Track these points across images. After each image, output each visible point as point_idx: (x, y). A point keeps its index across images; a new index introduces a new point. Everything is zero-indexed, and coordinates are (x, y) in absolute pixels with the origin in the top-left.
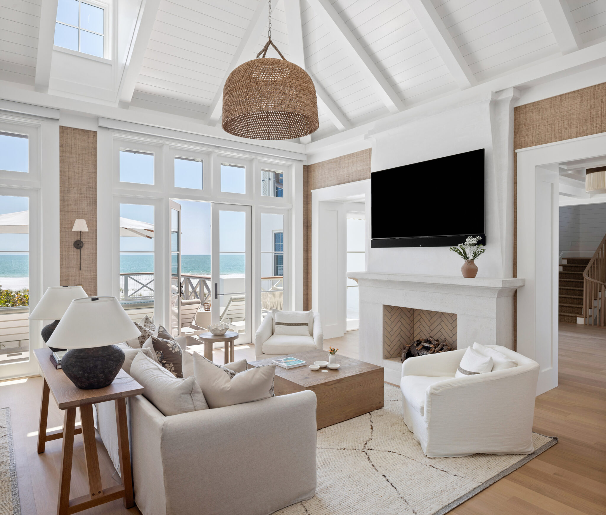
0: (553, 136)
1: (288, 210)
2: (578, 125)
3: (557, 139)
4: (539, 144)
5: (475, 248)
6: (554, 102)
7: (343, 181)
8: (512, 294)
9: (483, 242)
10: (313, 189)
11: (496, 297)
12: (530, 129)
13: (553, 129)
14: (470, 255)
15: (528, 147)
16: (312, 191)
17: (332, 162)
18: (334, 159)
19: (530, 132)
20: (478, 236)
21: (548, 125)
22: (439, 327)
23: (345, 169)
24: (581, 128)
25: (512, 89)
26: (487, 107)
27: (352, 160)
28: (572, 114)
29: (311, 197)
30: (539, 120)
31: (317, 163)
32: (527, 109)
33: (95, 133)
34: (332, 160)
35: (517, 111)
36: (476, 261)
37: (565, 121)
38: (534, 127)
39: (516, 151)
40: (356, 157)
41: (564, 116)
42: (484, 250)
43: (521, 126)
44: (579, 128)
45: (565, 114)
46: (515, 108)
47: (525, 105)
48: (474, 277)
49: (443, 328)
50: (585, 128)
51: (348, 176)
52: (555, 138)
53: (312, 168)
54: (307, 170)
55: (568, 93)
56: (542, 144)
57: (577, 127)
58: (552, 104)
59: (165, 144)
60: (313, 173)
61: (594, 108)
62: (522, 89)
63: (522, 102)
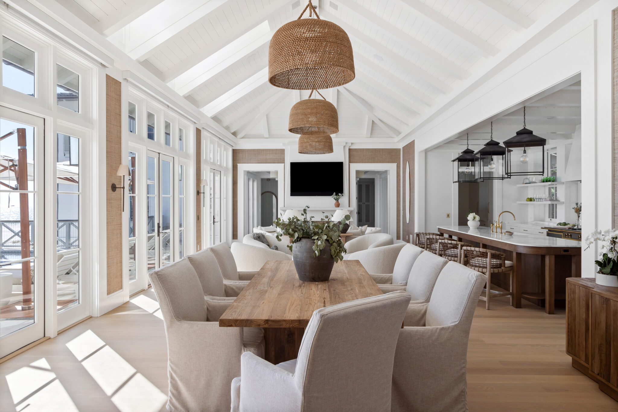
0: (361, 161)
2: (368, 159)
3: (362, 163)
4: (356, 163)
13: (361, 159)
15: (353, 163)
16: (238, 164)
17: (254, 151)
18: (255, 149)
19: (354, 158)
21: (359, 157)
23: (264, 156)
25: (351, 144)
26: (343, 147)
27: (269, 152)
29: (237, 167)
30: (356, 155)
31: (242, 149)
32: (353, 150)
34: (254, 149)
35: (350, 150)
37: (364, 157)
39: (350, 164)
40: (271, 151)
41: (364, 155)
43: (351, 155)
48: (339, 207)
51: (266, 160)
53: (238, 151)
54: (235, 152)
58: (361, 151)
60: (239, 154)
63: (351, 148)
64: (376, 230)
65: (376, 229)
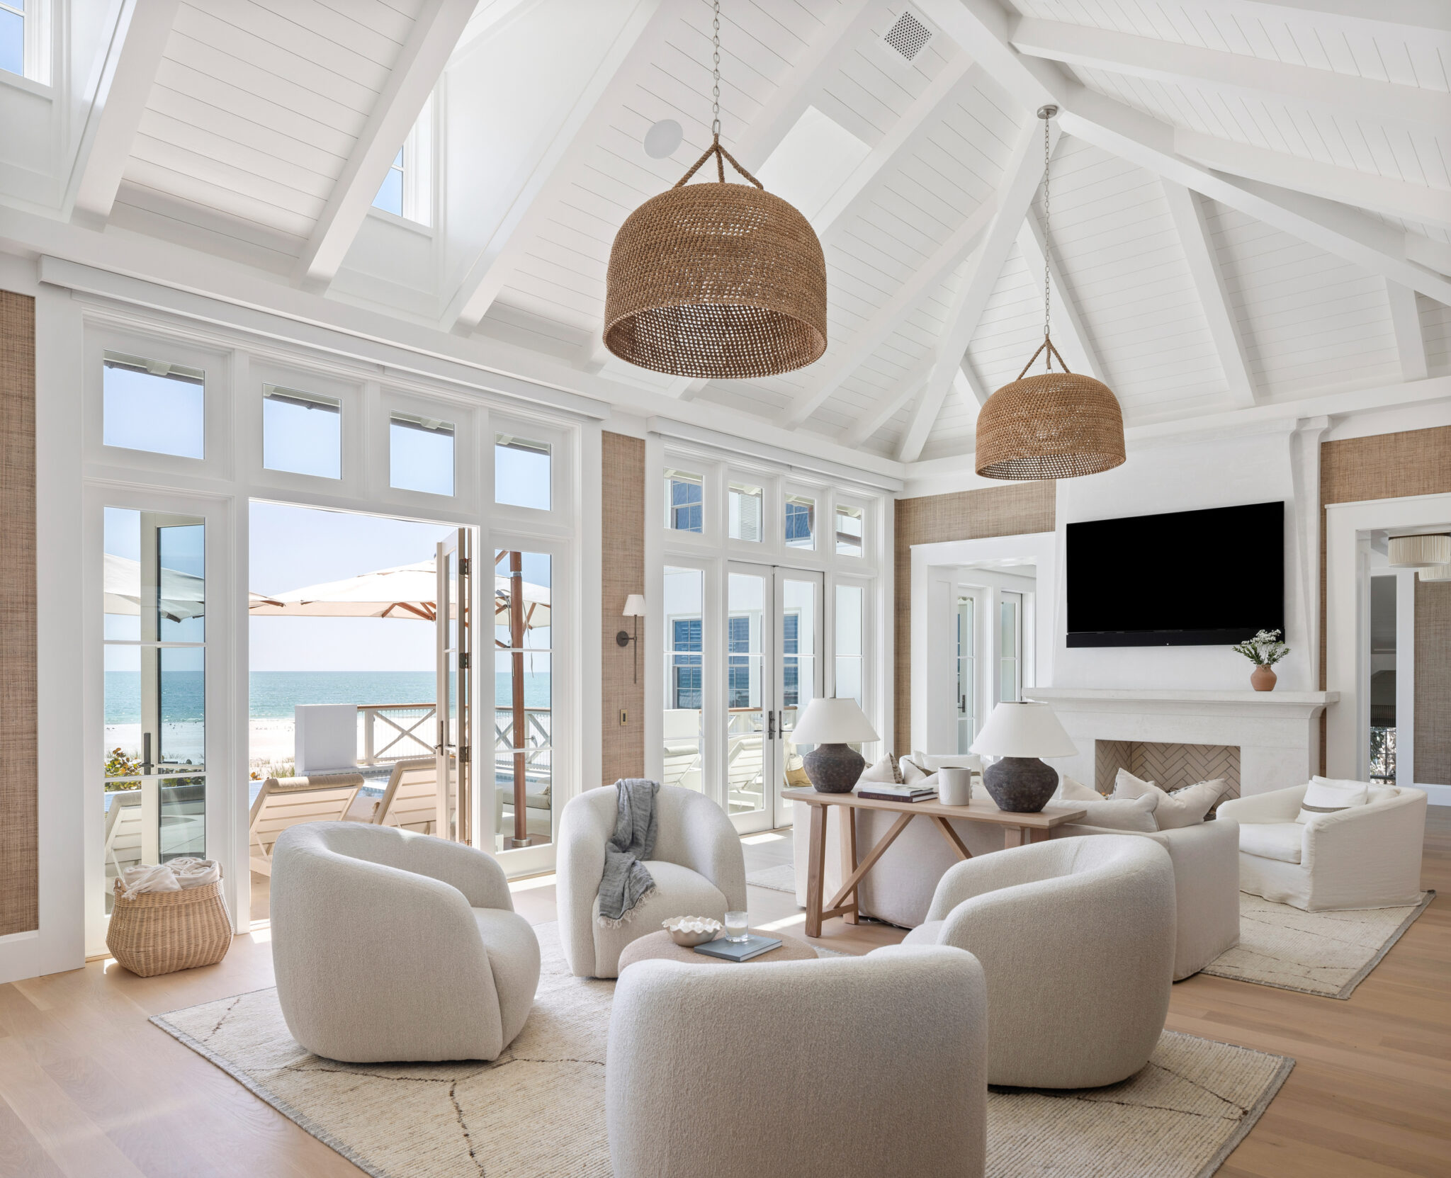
0: (1384, 489)
1: (870, 580)
2: (1422, 478)
3: (1390, 495)
4: (1362, 500)
5: (1271, 647)
6: (1385, 441)
7: (985, 533)
8: (1319, 714)
9: (1281, 638)
10: (914, 544)
11: (1309, 717)
12: (1347, 477)
13: (1384, 479)
14: (1264, 656)
15: (1344, 502)
16: (911, 547)
17: (959, 498)
18: (964, 493)
19: (1347, 480)
20: (1275, 630)
21: (1375, 473)
22: (1182, 773)
23: (991, 512)
24: (1426, 482)
25: (1326, 419)
26: (1286, 441)
27: (1005, 497)
28: (1412, 462)
29: (910, 558)
30: (1362, 465)
31: (923, 498)
32: (1342, 448)
33: (642, 441)
34: (959, 493)
35: (1326, 449)
36: (1275, 668)
37: (1402, 471)
38: (1354, 474)
39: (1326, 506)
40: (1014, 492)
41: (1400, 463)
42: (1288, 650)
43: (1333, 470)
44: (1422, 482)
45: (1402, 460)
46: (1322, 443)
47: (1340, 441)
48: (1270, 690)
49: (1188, 773)
50: (1431, 483)
51: (996, 523)
52: (1386, 493)
53: (910, 505)
54: (902, 508)
55: (1407, 432)
56: (1366, 500)
57: (1419, 480)
58: (1382, 445)
59: (723, 461)
60: (913, 513)
61: (1445, 456)
62: (1336, 419)
63: (1335, 436)
64: (1398, 798)
65: (1398, 792)
